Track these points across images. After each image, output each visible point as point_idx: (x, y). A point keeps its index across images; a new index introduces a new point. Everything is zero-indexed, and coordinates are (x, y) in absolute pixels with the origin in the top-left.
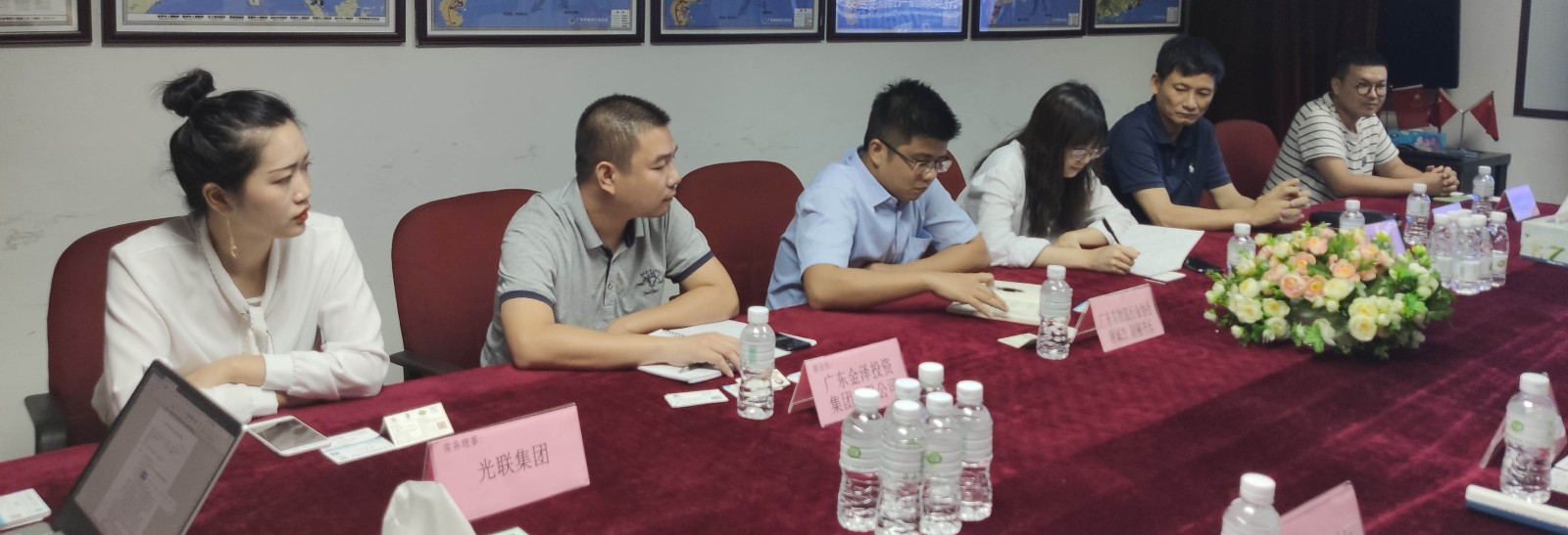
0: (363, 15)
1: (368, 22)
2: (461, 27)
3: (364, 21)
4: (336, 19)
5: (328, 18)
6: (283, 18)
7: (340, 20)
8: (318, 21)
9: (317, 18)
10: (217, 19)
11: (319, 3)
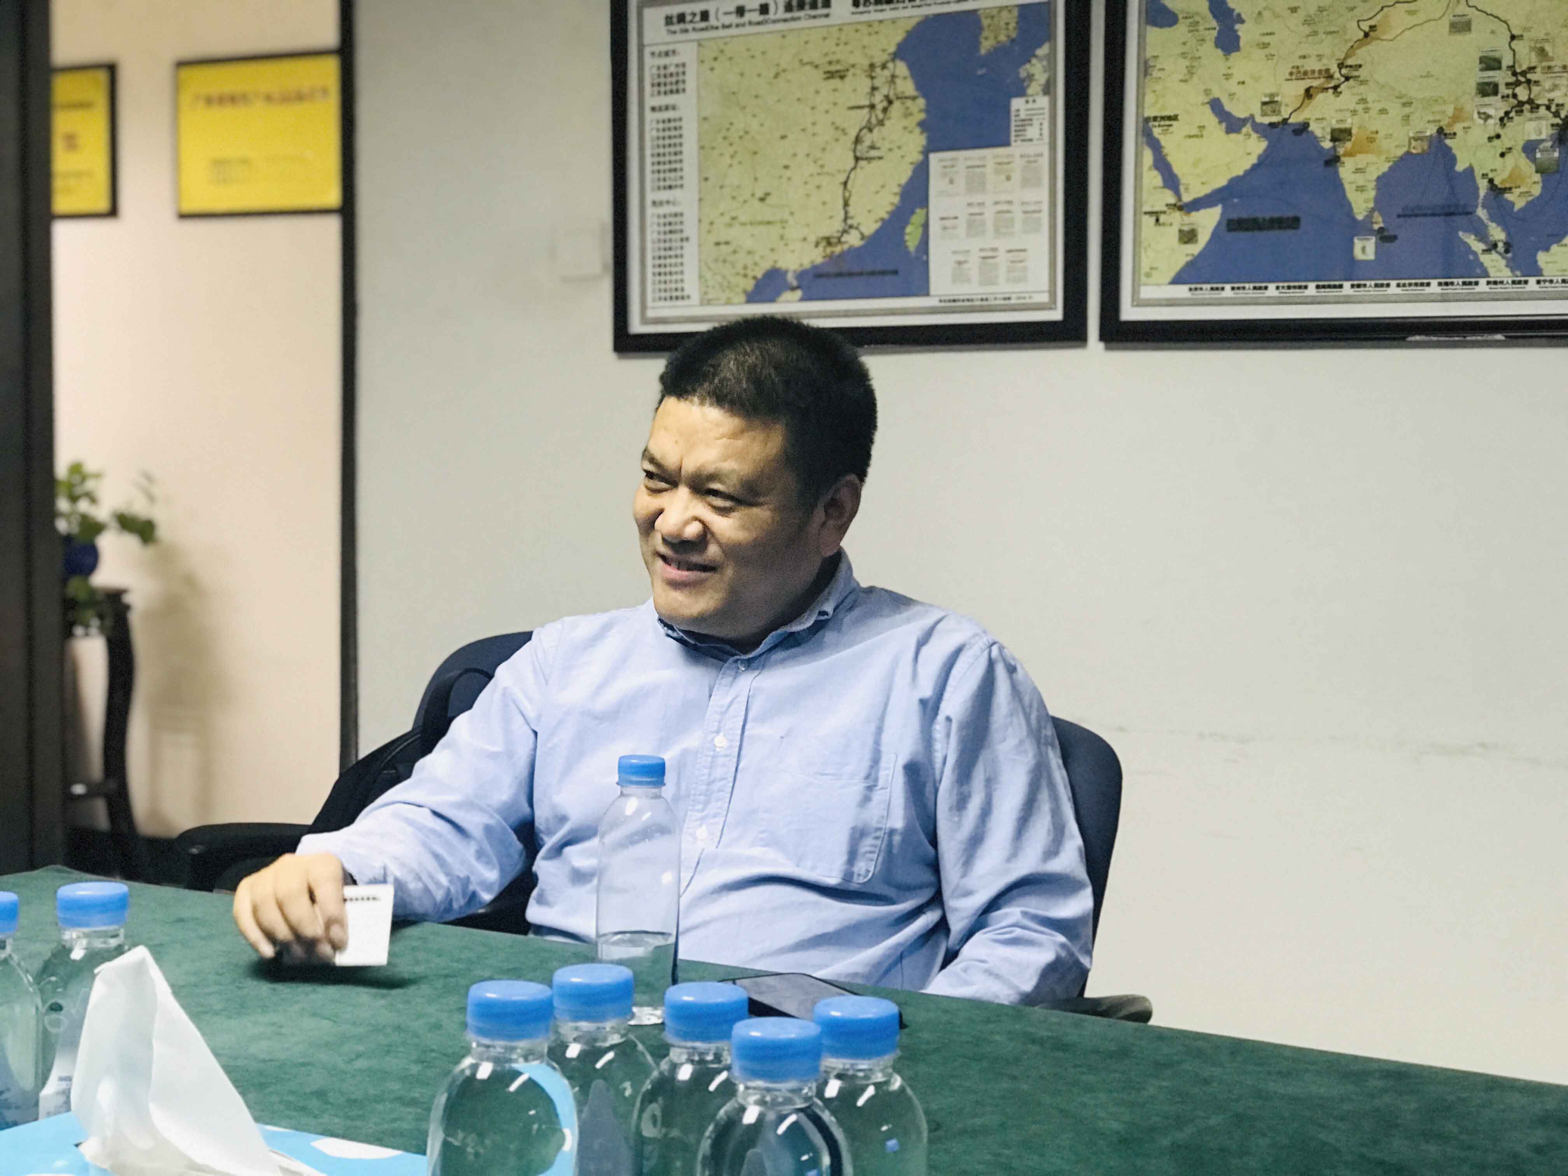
4: (1538, 282)
5: (1520, 282)
6: (1422, 284)
7: (1547, 284)
8: (1499, 289)
9: (1495, 283)
10: (1292, 290)
11: (1500, 245)
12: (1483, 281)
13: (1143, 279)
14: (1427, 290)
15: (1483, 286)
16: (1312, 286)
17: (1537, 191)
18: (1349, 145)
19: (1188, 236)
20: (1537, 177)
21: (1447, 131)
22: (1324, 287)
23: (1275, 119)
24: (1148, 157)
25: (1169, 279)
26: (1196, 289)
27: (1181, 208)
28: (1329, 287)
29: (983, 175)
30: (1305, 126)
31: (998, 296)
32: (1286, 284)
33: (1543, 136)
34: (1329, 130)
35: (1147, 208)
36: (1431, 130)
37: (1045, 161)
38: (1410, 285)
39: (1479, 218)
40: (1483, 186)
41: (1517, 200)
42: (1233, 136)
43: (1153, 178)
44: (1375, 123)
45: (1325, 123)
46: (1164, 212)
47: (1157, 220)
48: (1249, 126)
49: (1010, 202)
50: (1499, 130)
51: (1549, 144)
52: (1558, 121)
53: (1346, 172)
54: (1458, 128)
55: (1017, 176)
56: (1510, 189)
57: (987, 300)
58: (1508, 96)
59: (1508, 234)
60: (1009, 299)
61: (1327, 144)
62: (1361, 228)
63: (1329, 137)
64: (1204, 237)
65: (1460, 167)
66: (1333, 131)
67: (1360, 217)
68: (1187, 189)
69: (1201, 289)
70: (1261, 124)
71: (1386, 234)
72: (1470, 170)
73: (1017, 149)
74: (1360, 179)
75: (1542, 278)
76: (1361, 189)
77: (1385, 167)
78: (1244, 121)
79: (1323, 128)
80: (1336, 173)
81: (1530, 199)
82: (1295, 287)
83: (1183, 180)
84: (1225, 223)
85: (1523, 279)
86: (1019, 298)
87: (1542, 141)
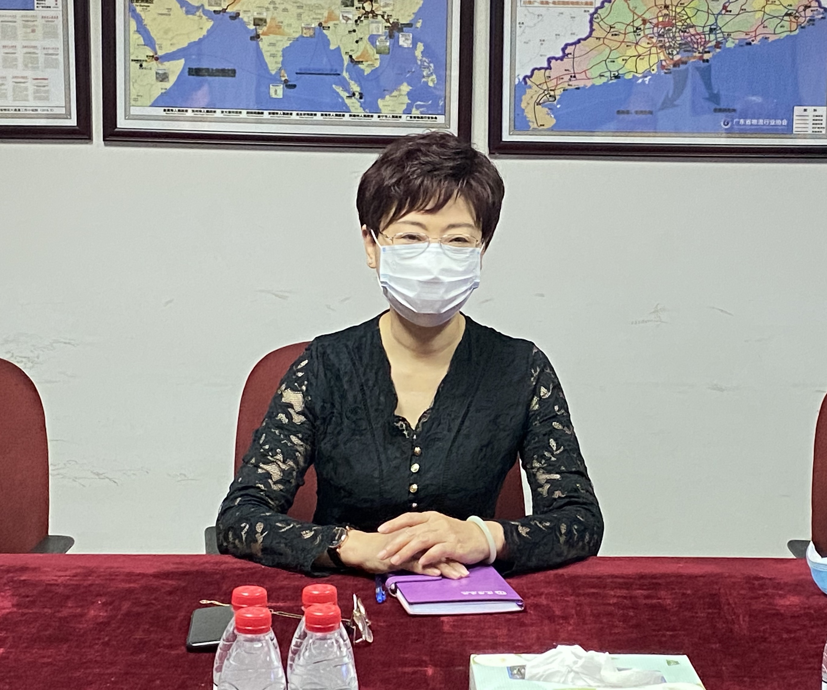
0: (415, 112)
1: (421, 121)
2: (552, 130)
3: (415, 121)
4: (379, 117)
5: (368, 116)
6: (312, 115)
7: (384, 118)
8: (356, 119)
9: (354, 116)
10: (232, 114)
11: (357, 95)
12: (347, 115)
13: (132, 102)
14: (315, 118)
15: (347, 118)
16: (244, 112)
17: (377, 64)
18: (265, 29)
19: (163, 77)
20: (378, 56)
21: (324, 25)
22: (252, 113)
23: (218, 9)
24: (133, 25)
25: (150, 104)
26: (169, 110)
27: (157, 59)
28: (255, 113)
29: (15, 28)
30: (238, 14)
31: (28, 108)
32: (228, 110)
33: (380, 33)
34: (252, 18)
35: (133, 57)
36: (315, 25)
37: (59, 22)
38: (304, 114)
39: (344, 78)
40: (346, 58)
41: (366, 68)
42: (190, 16)
43: (136, 39)
44: (281, 17)
45: (249, 14)
46: (146, 61)
47: (141, 66)
48: (201, 10)
49: (35, 47)
50: (355, 27)
51: (383, 38)
52: (388, 25)
53: (264, 44)
54: (331, 24)
55: (40, 31)
56: (362, 62)
57: (19, 110)
58: (360, 8)
59: (361, 89)
60: (36, 110)
61: (252, 27)
62: (275, 80)
63: (252, 22)
64: (173, 79)
65: (332, 47)
66: (255, 19)
67: (273, 73)
68: (161, 47)
69: (172, 110)
70: (209, 11)
71: (289, 83)
72: (338, 49)
73: (39, 12)
74: (273, 50)
75: (380, 114)
76: (273, 56)
77: (288, 44)
78: (198, 8)
79: (249, 17)
80: (258, 44)
81: (373, 68)
82: (233, 112)
83: (158, 42)
84: (187, 70)
85: (370, 114)
86: (44, 110)
87: (379, 35)
